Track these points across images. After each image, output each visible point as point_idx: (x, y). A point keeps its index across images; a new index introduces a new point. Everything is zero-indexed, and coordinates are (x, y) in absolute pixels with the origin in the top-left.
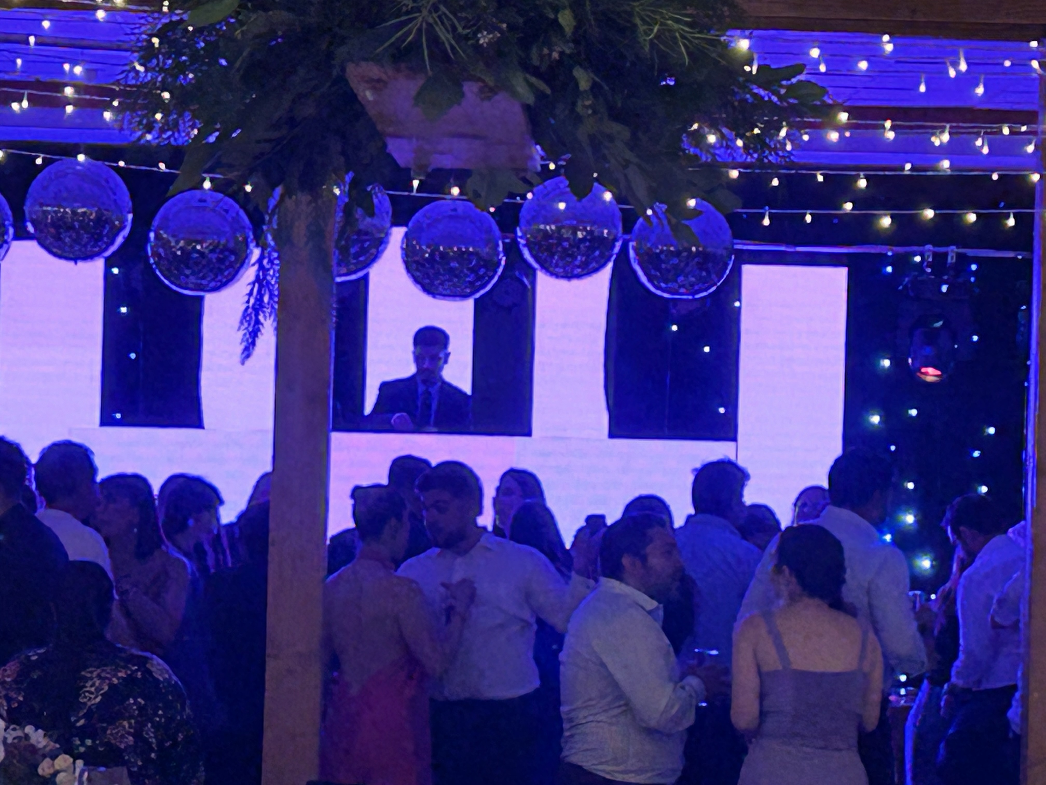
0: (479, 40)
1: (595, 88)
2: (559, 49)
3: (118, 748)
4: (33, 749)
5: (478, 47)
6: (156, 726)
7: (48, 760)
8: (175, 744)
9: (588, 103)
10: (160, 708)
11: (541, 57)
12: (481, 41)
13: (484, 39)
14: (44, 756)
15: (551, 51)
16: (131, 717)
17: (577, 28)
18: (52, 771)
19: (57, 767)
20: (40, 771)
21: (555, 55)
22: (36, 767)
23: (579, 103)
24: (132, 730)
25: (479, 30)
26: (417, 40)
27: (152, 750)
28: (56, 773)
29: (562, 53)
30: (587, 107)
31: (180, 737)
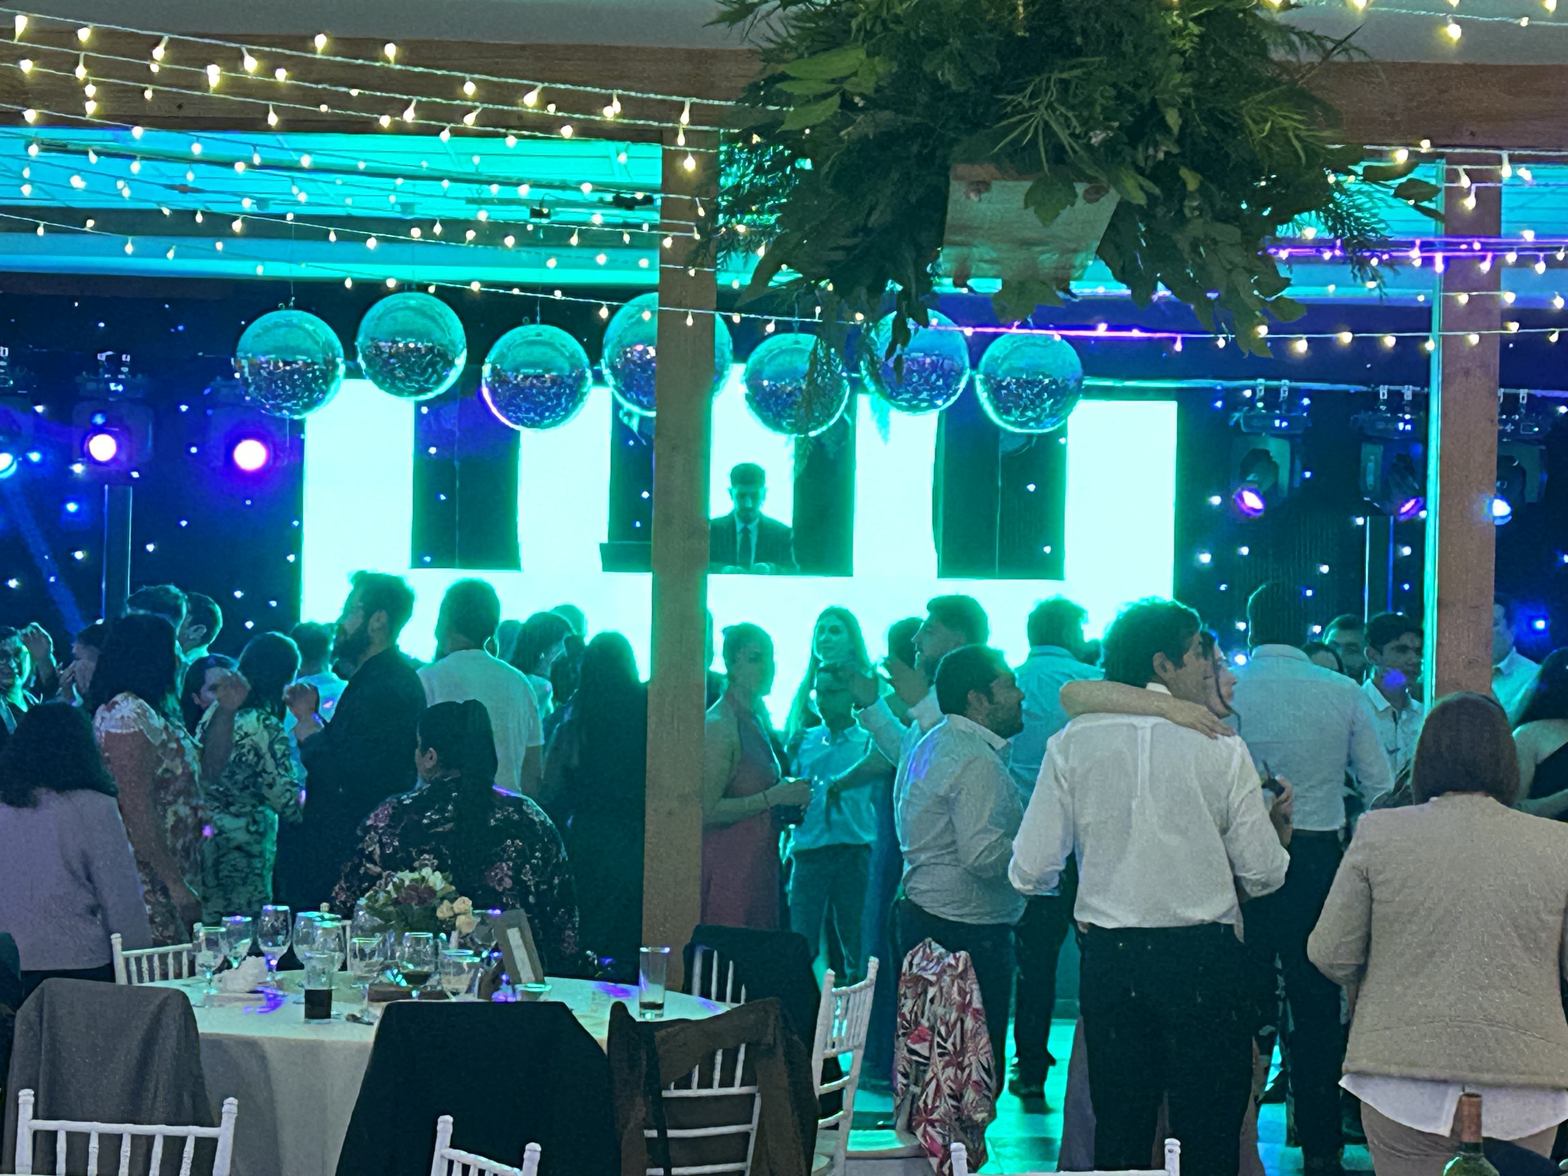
0: (1090, 138)
1: (1202, 190)
2: (1164, 148)
3: (495, 891)
4: (432, 891)
5: (1089, 147)
6: (534, 870)
7: (446, 902)
8: (551, 887)
9: (1195, 204)
10: (536, 851)
11: (1147, 158)
12: (1093, 140)
13: (1097, 138)
14: (442, 899)
15: (1156, 152)
16: (510, 858)
17: (1182, 128)
18: (451, 914)
19: (457, 911)
20: (439, 914)
21: (1161, 156)
22: (434, 910)
23: (1186, 203)
24: (510, 873)
25: (1093, 129)
26: (1034, 141)
27: (530, 893)
28: (455, 916)
29: (1167, 154)
30: (1195, 209)
31: (556, 881)
